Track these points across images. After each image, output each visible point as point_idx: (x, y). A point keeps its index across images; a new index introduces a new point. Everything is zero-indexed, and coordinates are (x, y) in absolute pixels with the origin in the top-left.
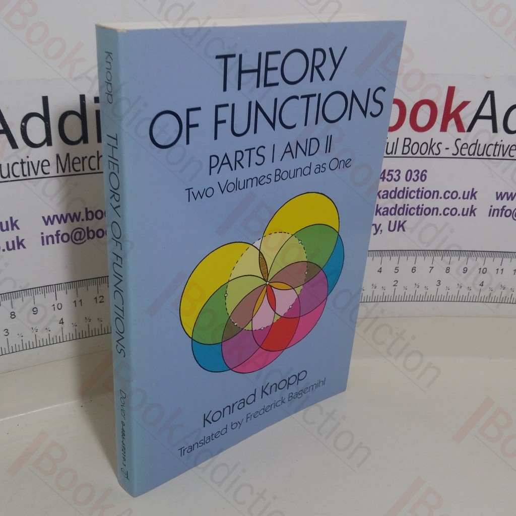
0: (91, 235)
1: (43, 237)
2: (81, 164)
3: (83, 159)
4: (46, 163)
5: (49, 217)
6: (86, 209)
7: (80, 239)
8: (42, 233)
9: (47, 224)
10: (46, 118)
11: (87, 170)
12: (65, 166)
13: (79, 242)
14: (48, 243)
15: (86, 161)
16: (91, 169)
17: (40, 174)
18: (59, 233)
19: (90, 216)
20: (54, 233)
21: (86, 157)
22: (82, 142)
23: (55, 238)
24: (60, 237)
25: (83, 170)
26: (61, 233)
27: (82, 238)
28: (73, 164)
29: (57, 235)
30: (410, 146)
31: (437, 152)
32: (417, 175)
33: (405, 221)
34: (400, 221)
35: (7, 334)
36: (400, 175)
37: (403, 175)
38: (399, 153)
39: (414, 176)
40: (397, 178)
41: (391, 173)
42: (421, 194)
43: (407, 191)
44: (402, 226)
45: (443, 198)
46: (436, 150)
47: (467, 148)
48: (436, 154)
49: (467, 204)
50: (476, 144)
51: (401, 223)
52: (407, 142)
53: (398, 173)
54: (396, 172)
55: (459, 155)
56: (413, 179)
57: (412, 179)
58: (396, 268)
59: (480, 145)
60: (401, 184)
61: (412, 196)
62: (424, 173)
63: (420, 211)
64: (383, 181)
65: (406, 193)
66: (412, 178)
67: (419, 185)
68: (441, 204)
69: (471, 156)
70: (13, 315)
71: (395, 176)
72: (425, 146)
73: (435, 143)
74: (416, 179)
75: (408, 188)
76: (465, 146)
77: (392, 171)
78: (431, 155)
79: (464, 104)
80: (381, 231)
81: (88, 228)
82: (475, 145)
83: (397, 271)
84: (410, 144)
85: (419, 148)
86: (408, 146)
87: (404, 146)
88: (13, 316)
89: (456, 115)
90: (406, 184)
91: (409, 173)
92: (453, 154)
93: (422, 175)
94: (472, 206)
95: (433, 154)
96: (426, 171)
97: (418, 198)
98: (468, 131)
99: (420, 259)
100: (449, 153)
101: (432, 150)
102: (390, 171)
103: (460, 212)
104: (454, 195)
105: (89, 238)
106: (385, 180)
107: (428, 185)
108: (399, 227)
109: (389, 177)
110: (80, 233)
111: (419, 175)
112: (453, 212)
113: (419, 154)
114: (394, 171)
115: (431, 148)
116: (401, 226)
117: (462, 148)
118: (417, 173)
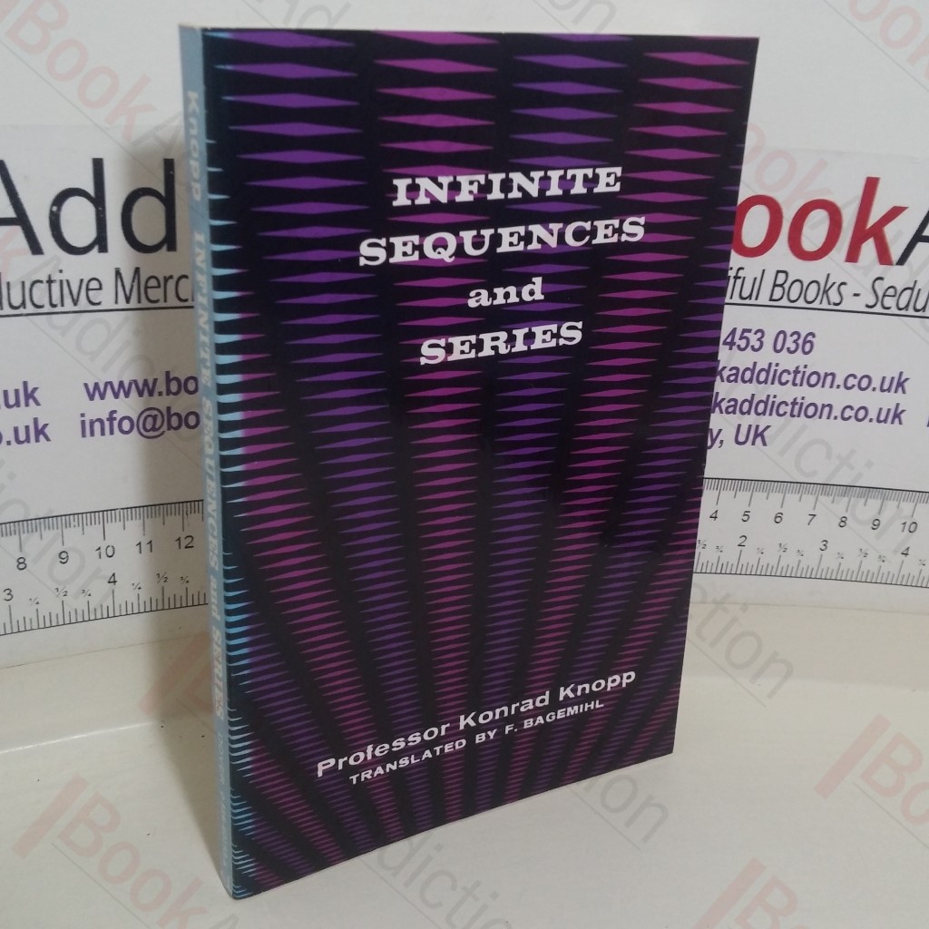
0: (175, 421)
1: (83, 422)
2: (161, 290)
3: (166, 279)
4: (94, 285)
5: (96, 385)
6: (168, 373)
7: (154, 429)
8: (83, 415)
9: (91, 397)
10: (98, 200)
11: (172, 301)
12: (131, 291)
13: (152, 434)
14: (92, 434)
15: (171, 284)
16: (180, 300)
17: (83, 304)
18: (115, 415)
19: (174, 387)
20: (105, 416)
21: (171, 277)
22: (165, 247)
23: (107, 424)
24: (116, 423)
25: (165, 301)
26: (118, 416)
27: (157, 426)
28: (147, 287)
29: (111, 419)
30: (786, 286)
31: (838, 301)
32: (795, 341)
33: (767, 427)
34: (757, 427)
35: (9, 597)
36: (763, 340)
37: (768, 341)
38: (764, 298)
39: (790, 344)
40: (757, 345)
41: (746, 334)
42: (801, 377)
43: (776, 371)
44: (761, 435)
45: (842, 387)
46: (834, 296)
47: (894, 296)
48: (835, 304)
49: (889, 400)
50: (912, 289)
51: (760, 430)
52: (781, 278)
53: (759, 335)
54: (756, 333)
55: (878, 309)
56: (788, 349)
57: (785, 350)
58: (746, 514)
59: (919, 290)
60: (765, 357)
61: (783, 380)
62: (810, 338)
63: (799, 409)
64: (731, 349)
65: (772, 375)
66: (786, 346)
67: (798, 359)
68: (838, 398)
69: (901, 312)
70: (21, 564)
71: (754, 342)
72: (814, 286)
73: (834, 283)
74: (793, 348)
75: (777, 365)
76: (891, 292)
77: (749, 331)
78: (825, 305)
79: (895, 212)
80: (722, 442)
81: (169, 409)
82: (909, 292)
83: (746, 518)
84: (785, 282)
85: (803, 292)
86: (781, 285)
87: (775, 285)
88: (21, 566)
89: (877, 233)
90: (775, 358)
91: (781, 336)
92: (867, 306)
93: (805, 342)
94: (898, 405)
95: (829, 304)
96: (813, 335)
97: (794, 384)
98: (897, 264)
99: (792, 498)
100: (859, 304)
101: (828, 297)
102: (745, 331)
103: (872, 414)
104: (864, 383)
105: (170, 427)
106: (735, 348)
107: (816, 362)
108: (756, 436)
109: (743, 343)
110: (155, 418)
111: (800, 342)
112: (861, 414)
113: (801, 303)
114: (753, 331)
115: (826, 292)
116: (759, 434)
117: (884, 296)
118: (795, 337)
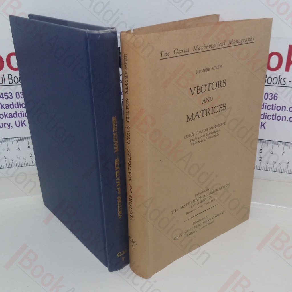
30: (267, 79)
31: (284, 84)
32: (271, 96)
33: (265, 123)
39: (270, 97)
42: (274, 107)
43: (266, 105)
44: (263, 125)
45: (289, 111)
46: (283, 82)
51: (263, 124)
56: (269, 98)
61: (269, 108)
62: (276, 95)
63: (275, 118)
66: (268, 98)
67: (273, 102)
68: (288, 114)
72: (276, 79)
73: (282, 78)
74: (271, 98)
75: (266, 103)
78: (280, 85)
83: (261, 152)
85: (272, 80)
90: (265, 101)
91: (267, 94)
93: (275, 96)
97: (273, 110)
99: (276, 146)
101: (280, 82)
107: (279, 102)
108: (262, 125)
111: (273, 96)
113: (272, 84)
118: (271, 95)
